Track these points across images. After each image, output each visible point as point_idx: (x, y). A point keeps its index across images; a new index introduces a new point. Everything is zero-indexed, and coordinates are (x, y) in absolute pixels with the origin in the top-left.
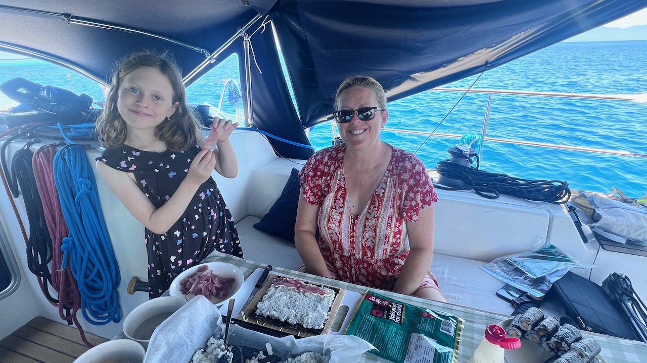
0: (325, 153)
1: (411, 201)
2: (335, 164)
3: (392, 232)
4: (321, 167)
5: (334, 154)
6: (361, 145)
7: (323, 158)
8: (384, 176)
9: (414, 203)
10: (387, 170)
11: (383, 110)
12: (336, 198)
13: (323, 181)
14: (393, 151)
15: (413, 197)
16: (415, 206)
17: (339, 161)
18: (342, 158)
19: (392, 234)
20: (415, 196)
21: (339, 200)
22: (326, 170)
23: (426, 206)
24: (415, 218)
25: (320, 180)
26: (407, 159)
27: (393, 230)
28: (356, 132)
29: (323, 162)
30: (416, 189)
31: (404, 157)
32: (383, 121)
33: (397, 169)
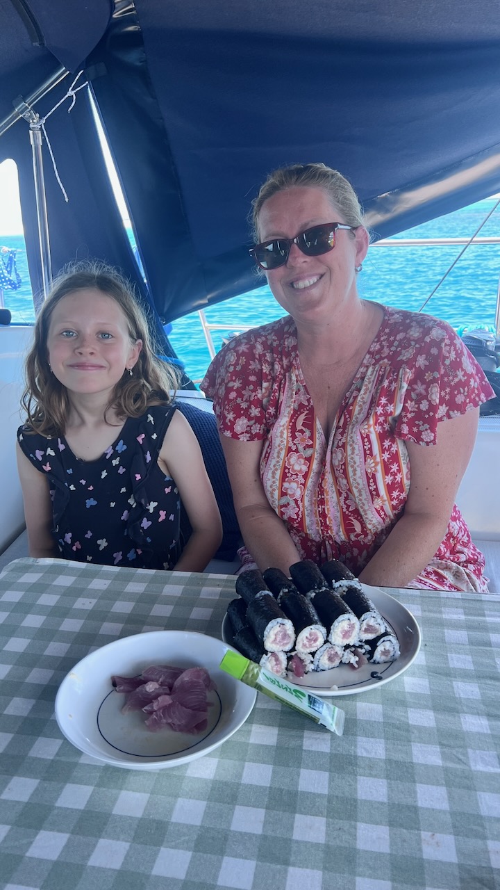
0: (253, 338)
1: (418, 402)
2: (281, 360)
3: (377, 464)
4: (254, 366)
5: (275, 341)
6: (317, 309)
7: (252, 347)
8: (362, 365)
9: (424, 406)
10: (369, 352)
11: (355, 228)
12: (293, 429)
13: (264, 390)
14: (385, 315)
15: (423, 392)
16: (427, 412)
17: (288, 355)
18: (295, 348)
19: (379, 468)
20: (426, 390)
21: (302, 432)
22: (266, 369)
23: (456, 414)
24: (427, 436)
25: (259, 391)
26: (414, 324)
27: (378, 459)
28: (301, 285)
29: (254, 355)
30: (429, 376)
31: (408, 321)
32: (359, 252)
33: (390, 345)
